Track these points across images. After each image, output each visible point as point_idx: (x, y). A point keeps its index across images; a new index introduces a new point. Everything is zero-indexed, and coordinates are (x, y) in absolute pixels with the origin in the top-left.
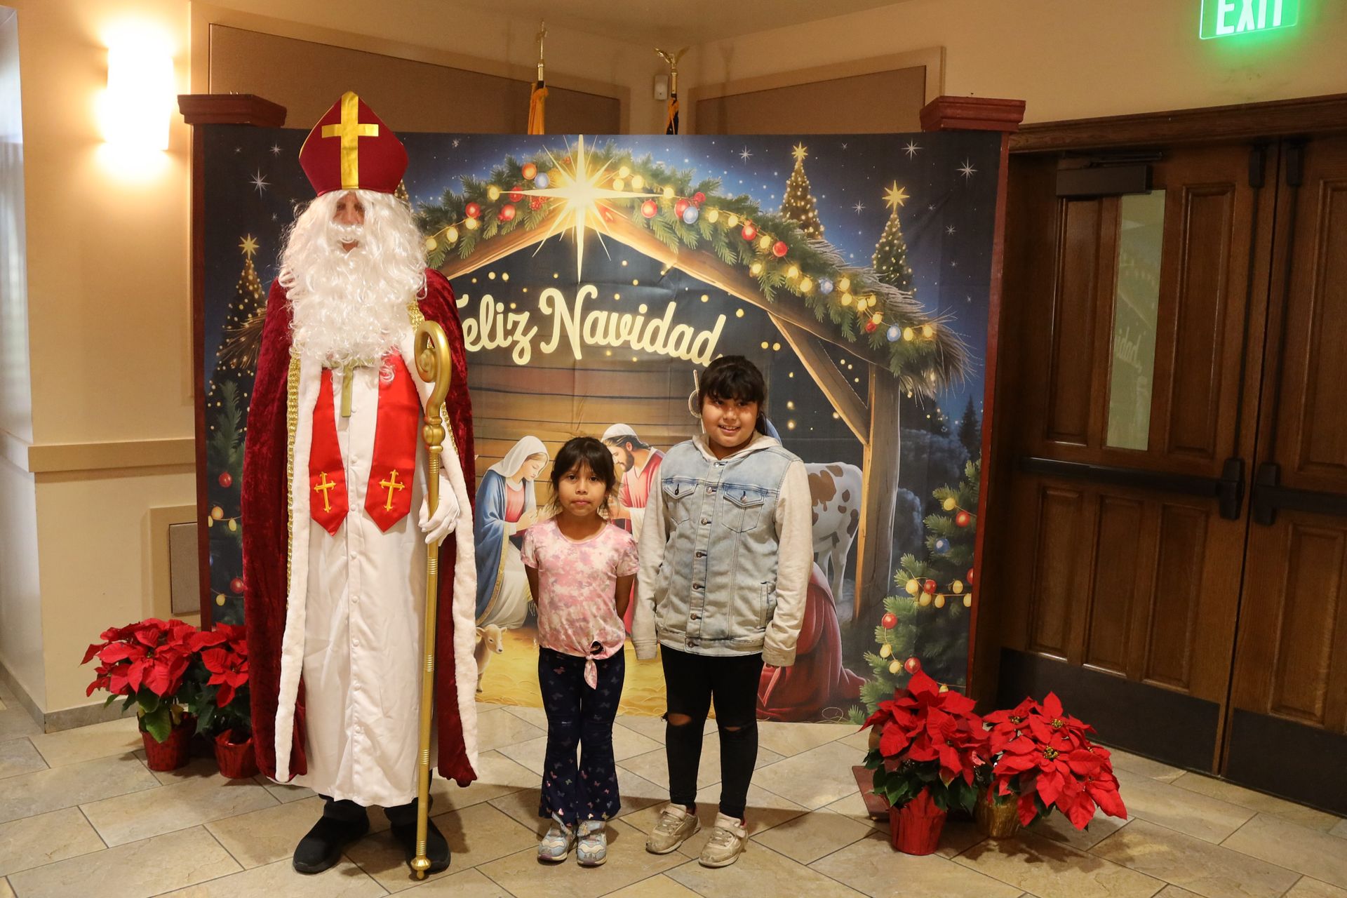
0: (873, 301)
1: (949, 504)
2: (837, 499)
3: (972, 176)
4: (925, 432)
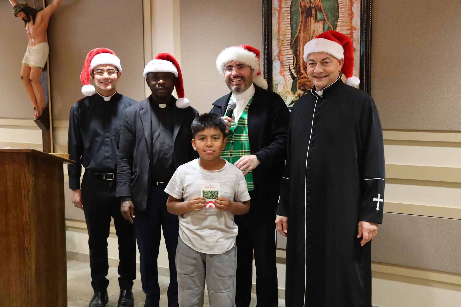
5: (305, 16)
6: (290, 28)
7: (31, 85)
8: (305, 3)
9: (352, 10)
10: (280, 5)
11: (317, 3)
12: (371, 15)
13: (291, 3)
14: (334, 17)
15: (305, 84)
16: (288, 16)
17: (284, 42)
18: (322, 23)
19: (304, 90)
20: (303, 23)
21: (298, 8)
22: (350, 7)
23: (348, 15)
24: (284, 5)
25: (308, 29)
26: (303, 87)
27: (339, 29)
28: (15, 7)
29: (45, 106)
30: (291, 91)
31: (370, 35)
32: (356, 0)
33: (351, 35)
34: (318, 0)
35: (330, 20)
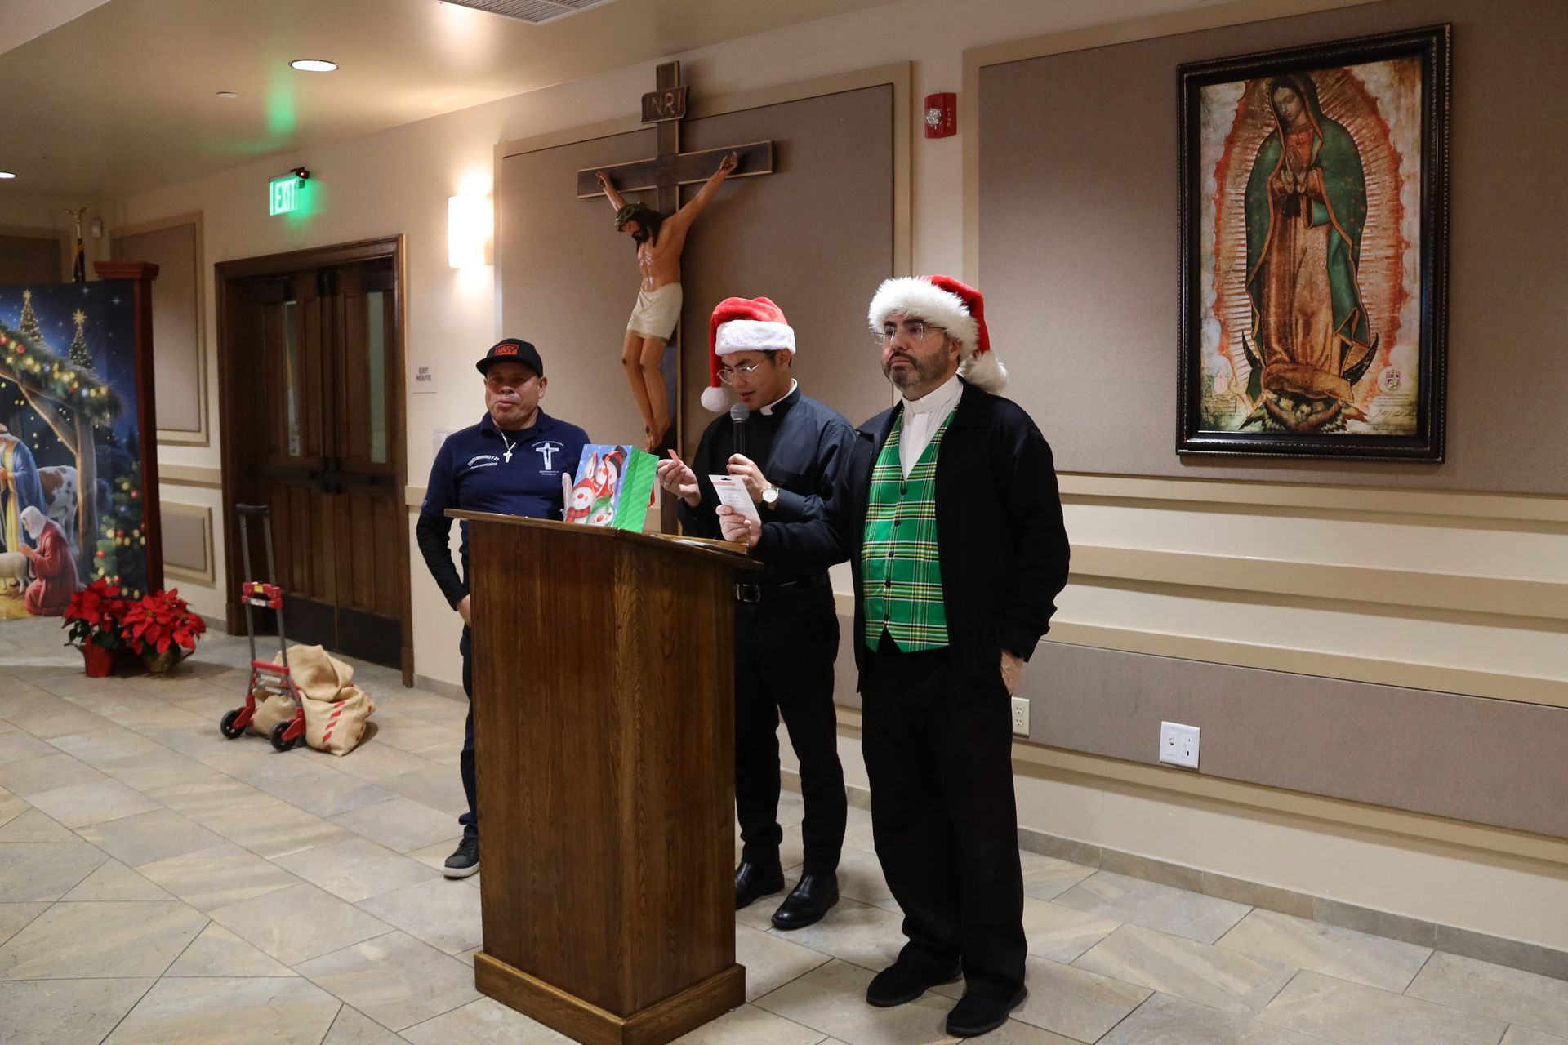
0: (73, 375)
1: (125, 486)
2: (65, 486)
3: (119, 303)
4: (106, 446)
5: (1282, 213)
6: (1245, 242)
7: (643, 377)
9: (1398, 200)
10: (1221, 189)
11: (1311, 183)
12: (1448, 211)
13: (1249, 183)
14: (1355, 216)
15: (1281, 377)
16: (1241, 214)
17: (1230, 276)
18: (1325, 231)
19: (1279, 390)
20: (1277, 231)
21: (1265, 195)
22: (1395, 192)
23: (1390, 212)
24: (1230, 188)
25: (1290, 246)
26: (1275, 384)
27: (1365, 245)
28: (621, 211)
29: (669, 425)
30: (1247, 393)
31: (1445, 261)
32: (1409, 177)
33: (1397, 259)
34: (1316, 177)
35: (1344, 224)
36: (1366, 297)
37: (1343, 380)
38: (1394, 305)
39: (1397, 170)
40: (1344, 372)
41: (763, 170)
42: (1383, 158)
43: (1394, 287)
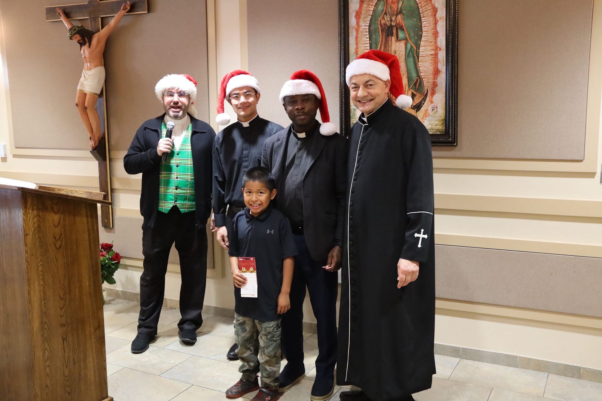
5: (385, 35)
6: (369, 48)
7: (86, 112)
8: (385, 21)
9: (436, 29)
10: (358, 23)
11: (398, 21)
12: (458, 34)
13: (370, 21)
14: (417, 36)
16: (367, 35)
18: (404, 43)
20: (383, 43)
21: (377, 26)
22: (435, 25)
23: (432, 34)
24: (362, 23)
25: (389, 50)
27: (422, 49)
28: (71, 29)
29: (101, 136)
31: (456, 56)
32: (440, 18)
33: (436, 55)
34: (400, 18)
35: (412, 40)
36: (422, 72)
37: (413, 110)
38: (434, 76)
39: (435, 15)
40: (413, 106)
41: (143, 11)
42: (429, 10)
43: (434, 68)
